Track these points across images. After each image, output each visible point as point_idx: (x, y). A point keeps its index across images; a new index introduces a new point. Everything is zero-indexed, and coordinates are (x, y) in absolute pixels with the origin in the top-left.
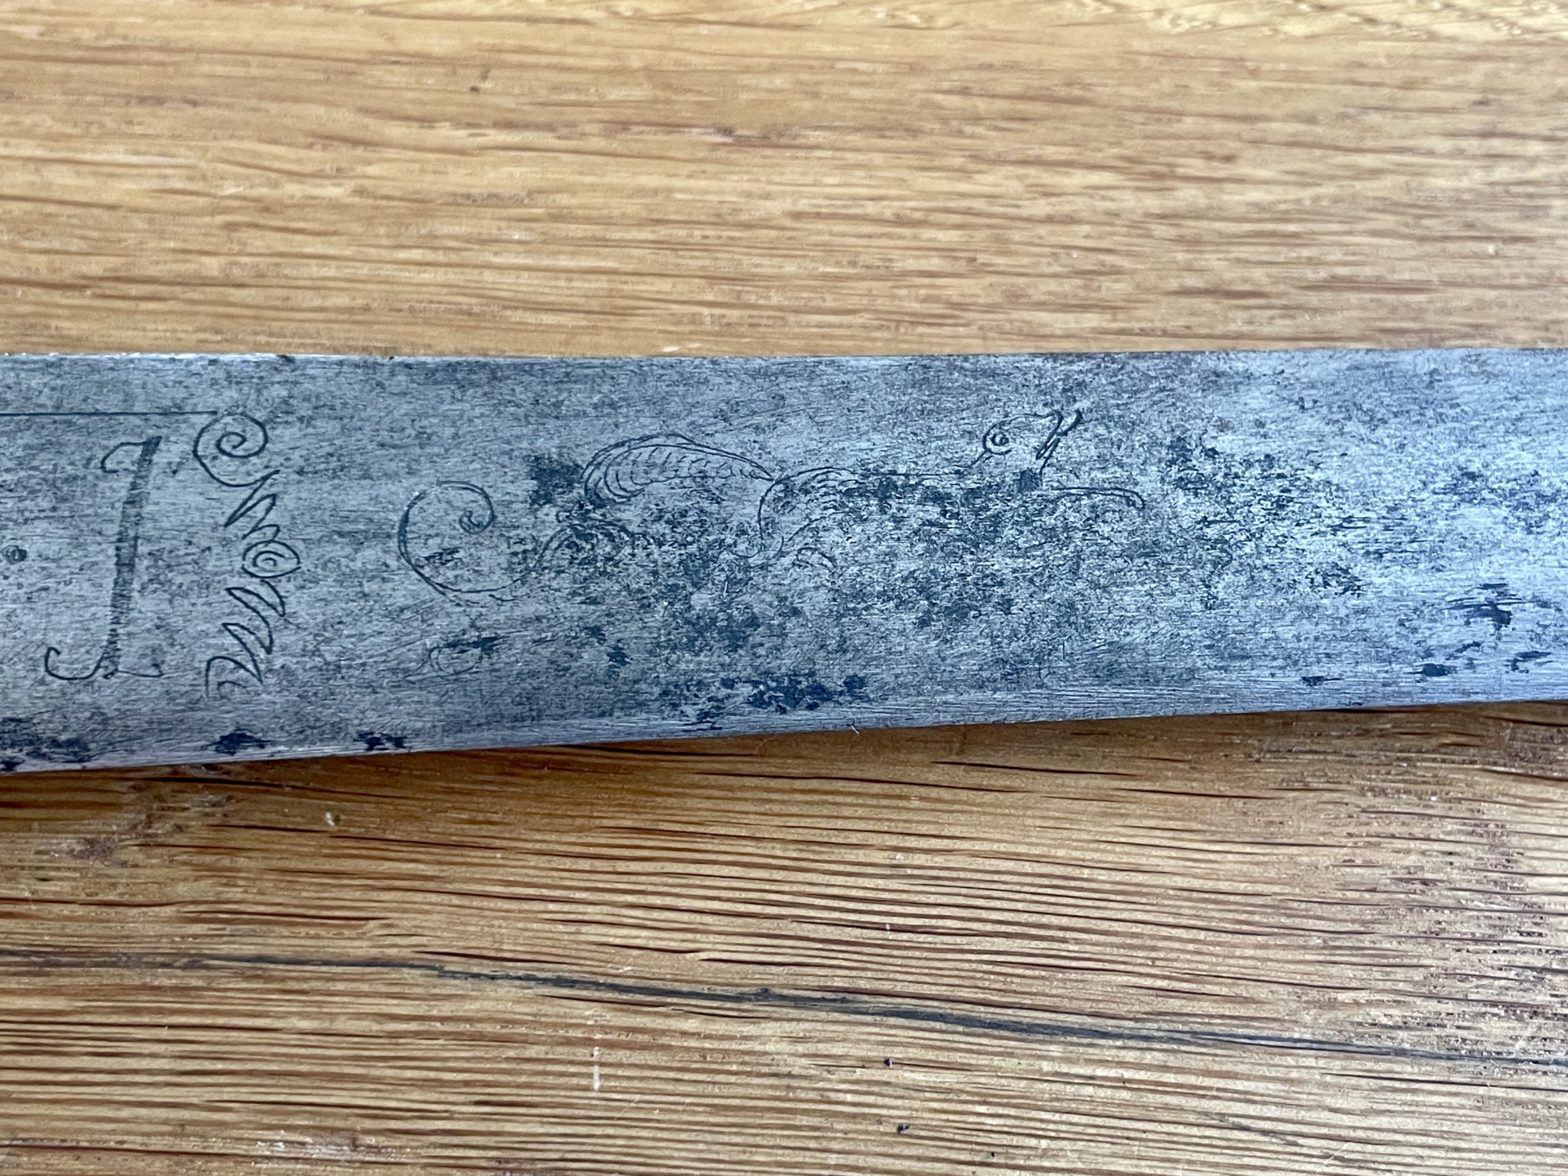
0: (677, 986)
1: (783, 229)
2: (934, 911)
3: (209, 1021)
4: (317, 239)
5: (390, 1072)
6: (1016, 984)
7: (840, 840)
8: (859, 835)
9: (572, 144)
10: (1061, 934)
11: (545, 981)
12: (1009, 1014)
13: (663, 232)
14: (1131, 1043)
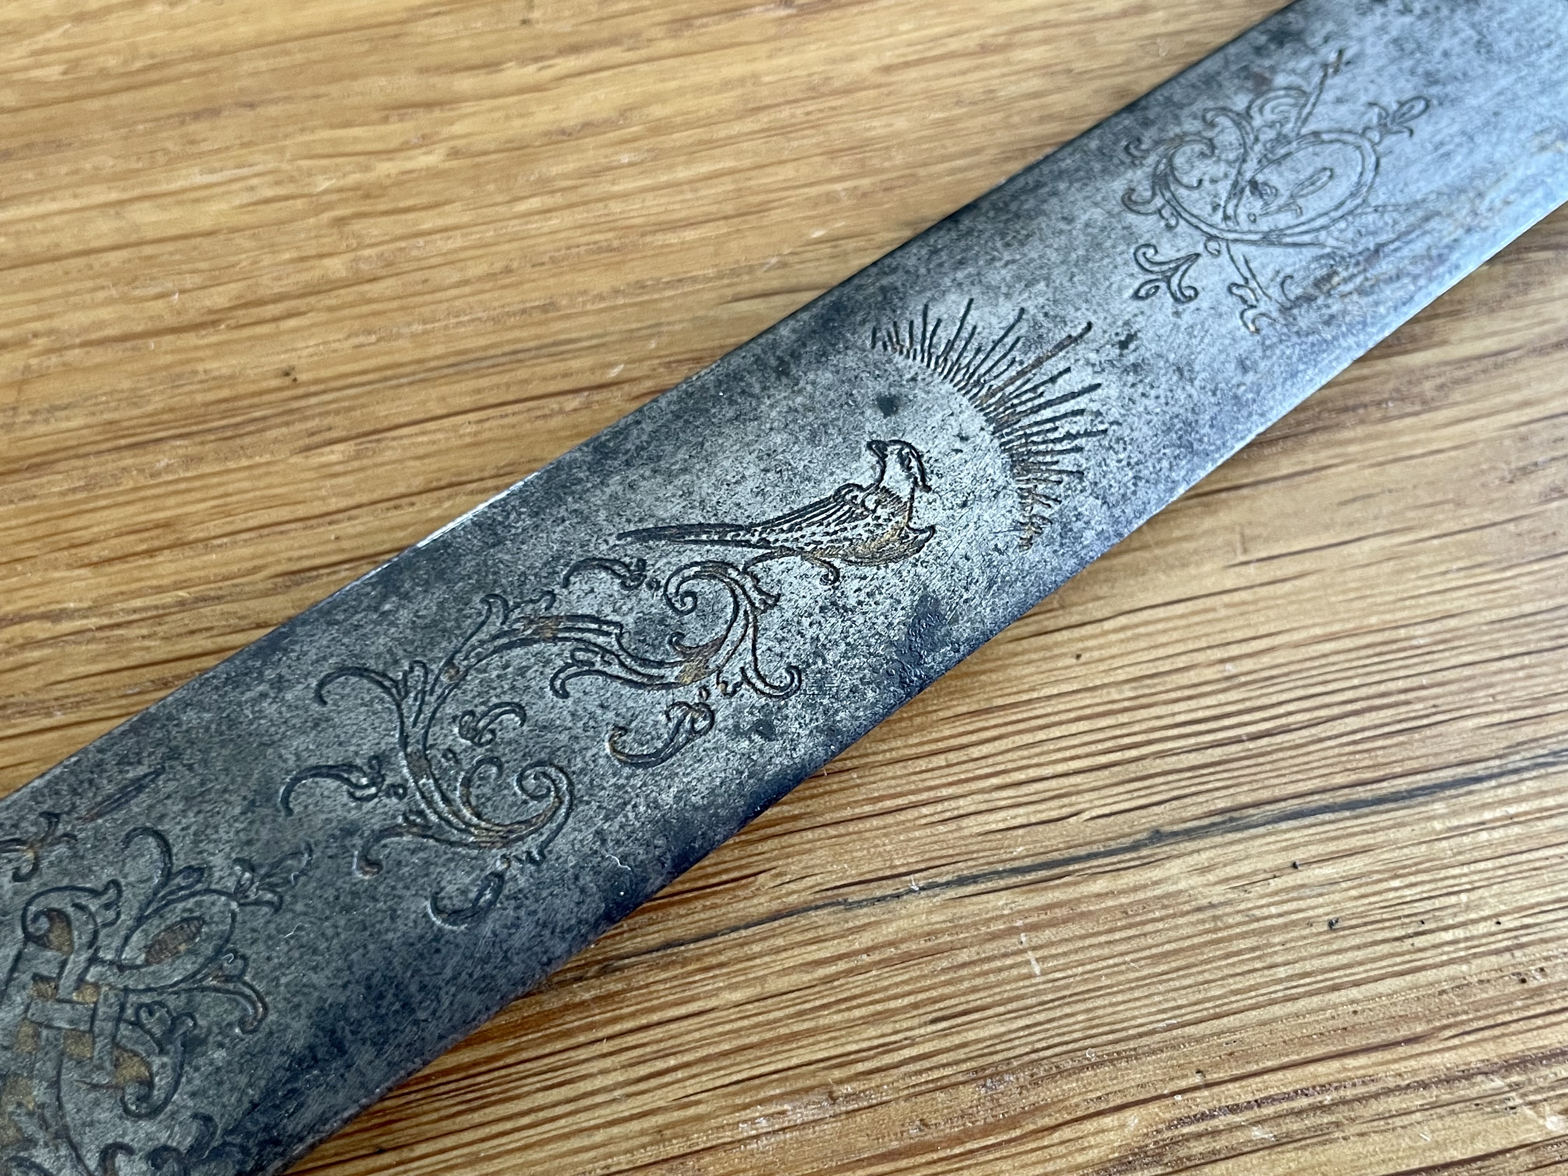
0: (1073, 852)
1: (879, 86)
2: (1281, 710)
3: (644, 1021)
4: (431, 213)
5: (837, 1018)
6: (1381, 757)
7: (1167, 668)
8: (1184, 658)
9: (643, 53)
10: (1403, 697)
11: (948, 884)
12: (1386, 787)
13: (764, 119)
14: (1503, 780)
